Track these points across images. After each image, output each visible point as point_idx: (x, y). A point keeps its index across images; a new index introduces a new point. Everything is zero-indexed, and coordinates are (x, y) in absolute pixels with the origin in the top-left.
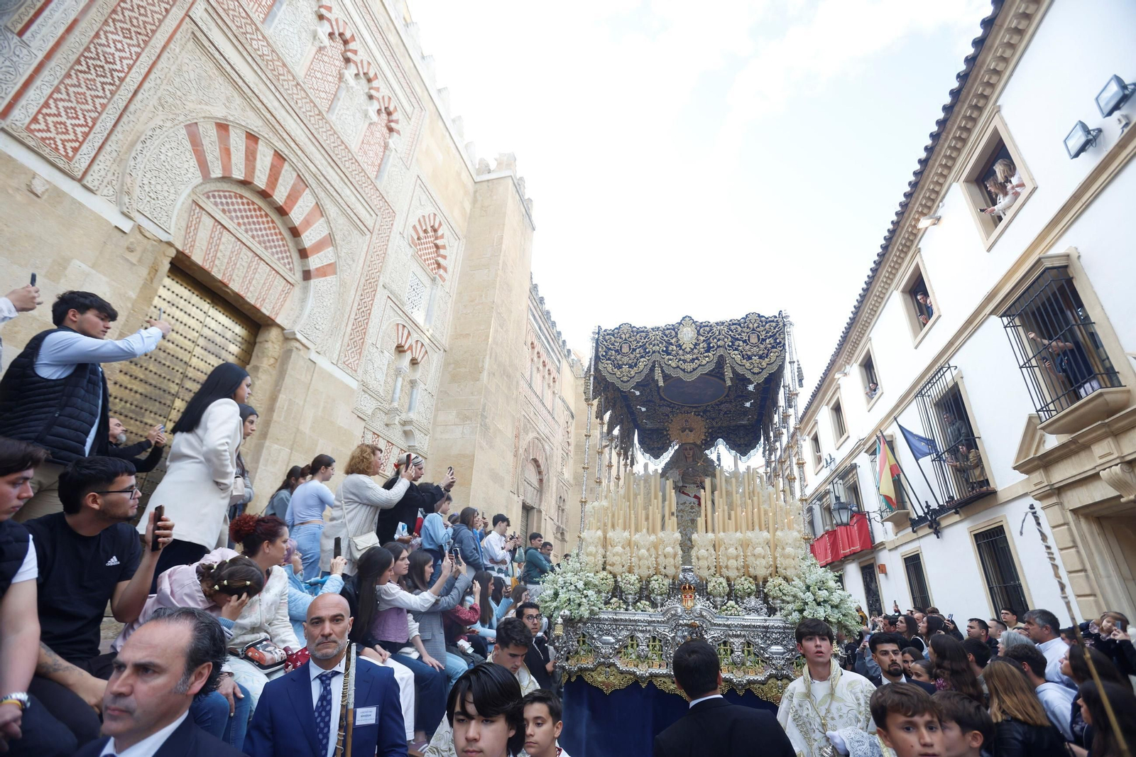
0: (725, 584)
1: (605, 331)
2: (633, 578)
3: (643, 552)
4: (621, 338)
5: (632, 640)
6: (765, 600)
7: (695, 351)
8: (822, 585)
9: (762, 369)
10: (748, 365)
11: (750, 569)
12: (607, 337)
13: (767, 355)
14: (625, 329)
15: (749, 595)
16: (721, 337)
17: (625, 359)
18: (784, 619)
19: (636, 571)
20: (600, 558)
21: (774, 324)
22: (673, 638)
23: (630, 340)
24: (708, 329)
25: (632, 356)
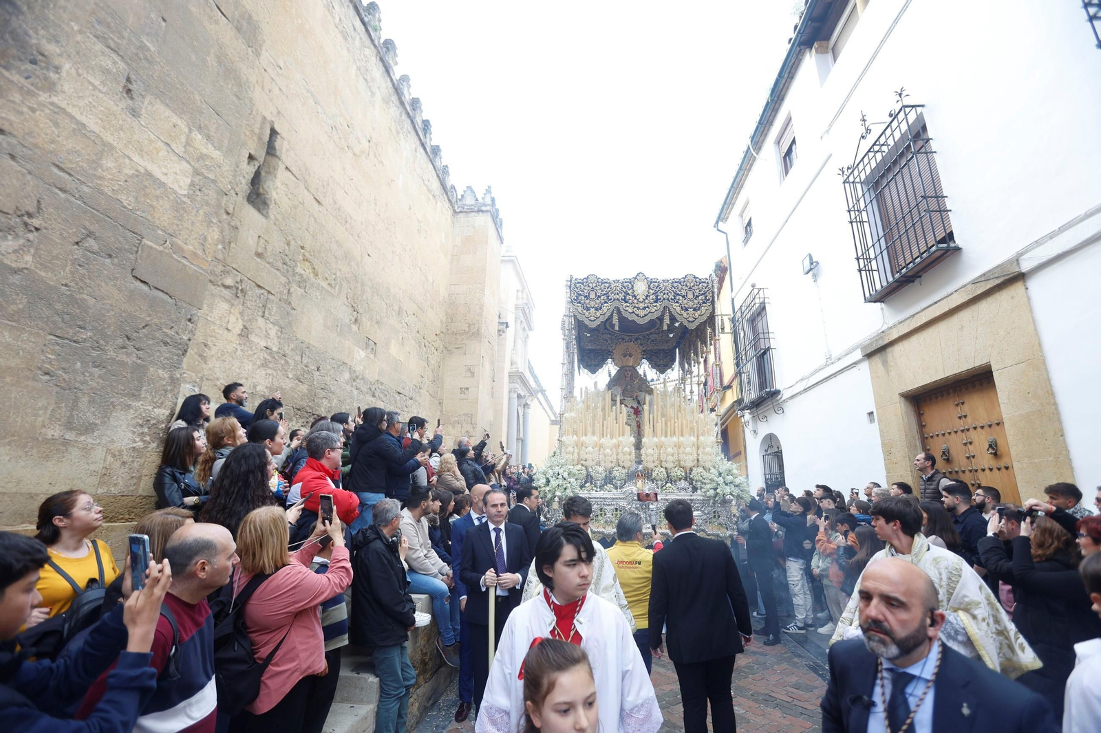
0: (664, 472)
1: (576, 279)
2: (601, 469)
3: (608, 451)
4: (589, 286)
5: (601, 511)
6: (691, 484)
7: (647, 301)
8: (729, 472)
9: (696, 319)
10: (685, 315)
11: (682, 462)
12: (578, 285)
13: (699, 308)
14: (592, 279)
15: (680, 479)
16: (666, 291)
17: (592, 304)
18: (704, 494)
19: (602, 464)
20: (576, 455)
21: (705, 285)
22: (630, 509)
23: (596, 288)
24: (656, 284)
25: (598, 301)
